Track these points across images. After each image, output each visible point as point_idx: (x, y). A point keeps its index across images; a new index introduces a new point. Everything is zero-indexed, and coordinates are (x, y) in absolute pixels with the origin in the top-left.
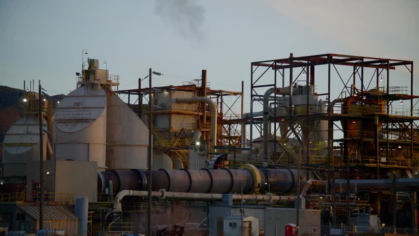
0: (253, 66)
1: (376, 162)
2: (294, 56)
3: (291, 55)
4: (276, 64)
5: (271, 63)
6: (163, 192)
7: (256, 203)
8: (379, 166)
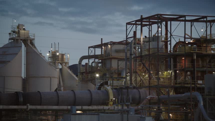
0: (127, 25)
1: (194, 84)
2: (143, 17)
3: (142, 16)
4: (136, 23)
5: (134, 22)
6: (28, 106)
7: (104, 111)
8: (197, 86)
